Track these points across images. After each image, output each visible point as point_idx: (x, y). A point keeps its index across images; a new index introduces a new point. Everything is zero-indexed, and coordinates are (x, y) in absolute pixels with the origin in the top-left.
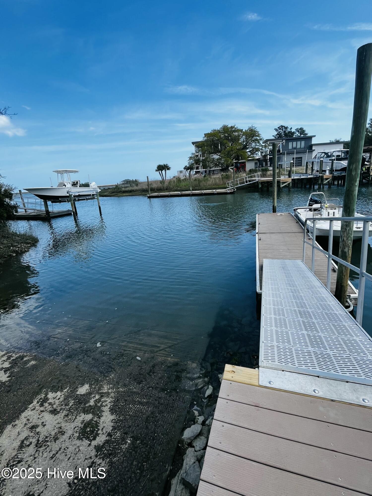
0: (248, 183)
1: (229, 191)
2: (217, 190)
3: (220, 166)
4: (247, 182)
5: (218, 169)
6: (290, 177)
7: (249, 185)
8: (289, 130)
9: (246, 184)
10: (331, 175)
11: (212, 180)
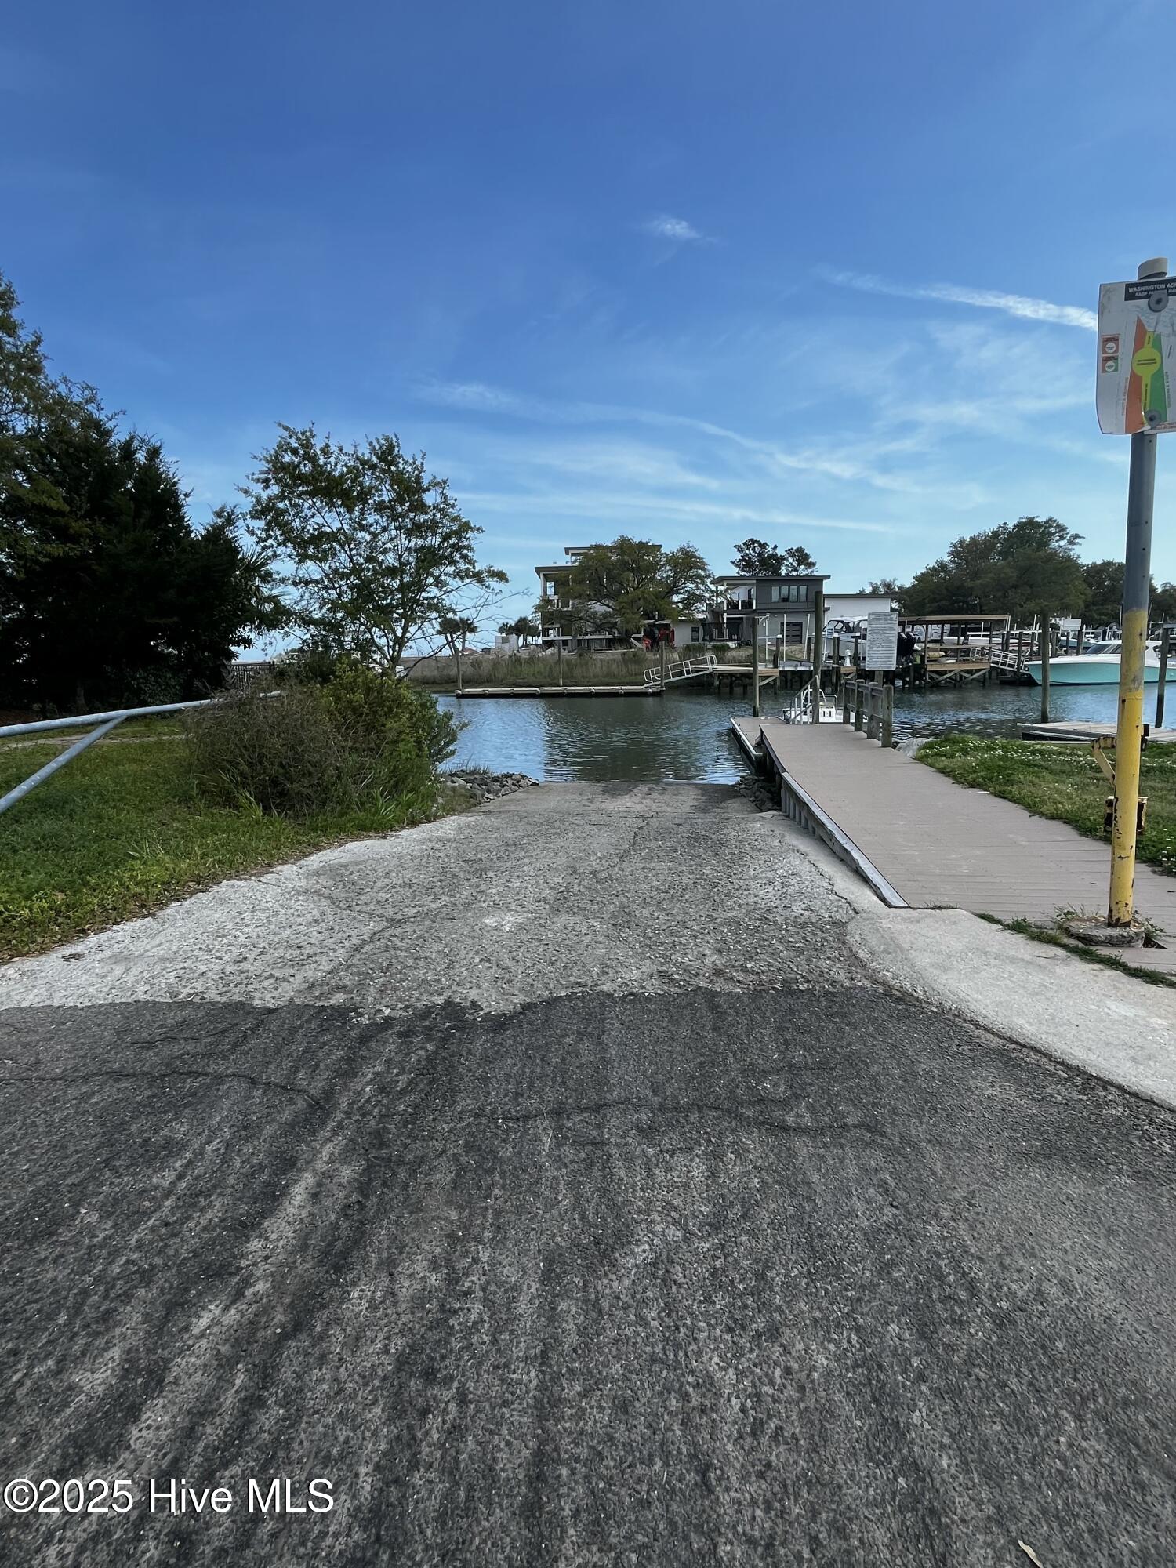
0: (691, 675)
1: (650, 691)
2: (625, 688)
4: (688, 672)
5: (604, 637)
6: (776, 666)
7: (693, 680)
8: (769, 550)
9: (687, 676)
10: (854, 668)
11: (599, 665)
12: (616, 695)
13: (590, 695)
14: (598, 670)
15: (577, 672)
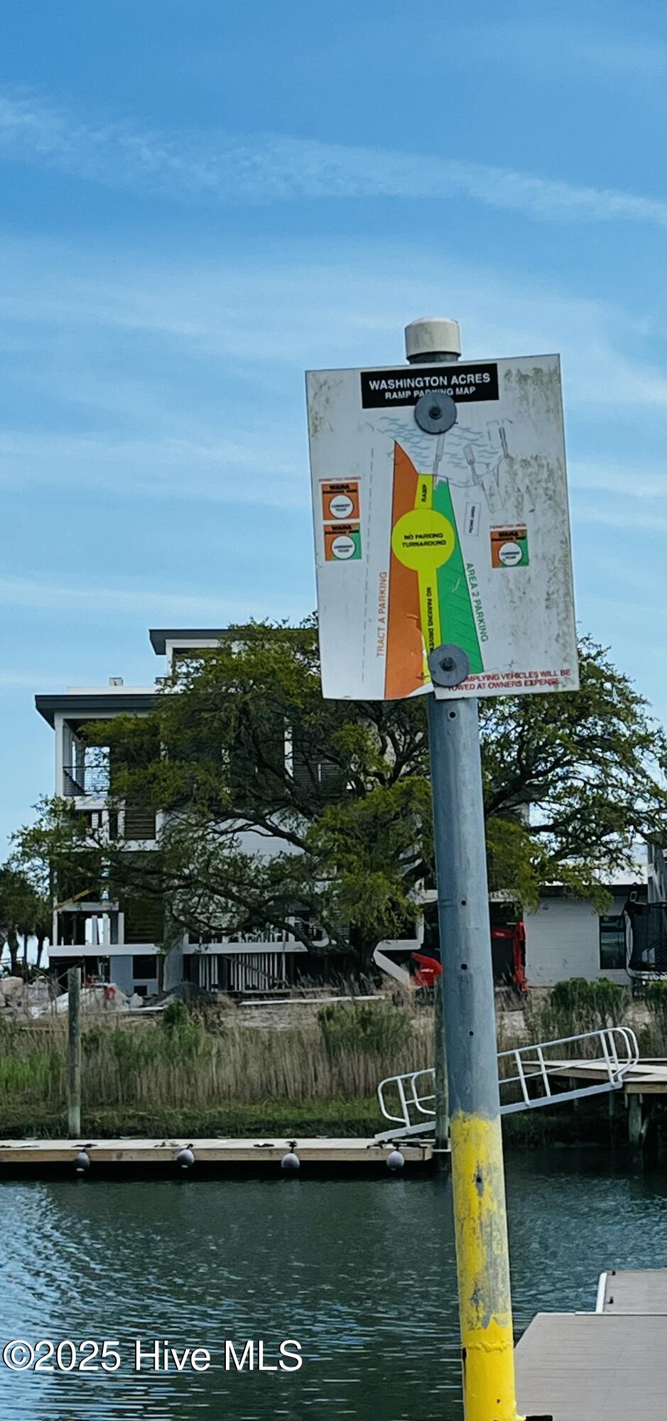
0: (550, 1099)
1: (398, 1156)
2: (302, 1143)
3: (289, 929)
4: (535, 1087)
5: (275, 947)
7: (554, 1119)
9: (529, 1103)
11: (234, 1054)
12: (269, 1171)
13: (176, 1171)
14: (228, 1074)
15: (149, 1083)
